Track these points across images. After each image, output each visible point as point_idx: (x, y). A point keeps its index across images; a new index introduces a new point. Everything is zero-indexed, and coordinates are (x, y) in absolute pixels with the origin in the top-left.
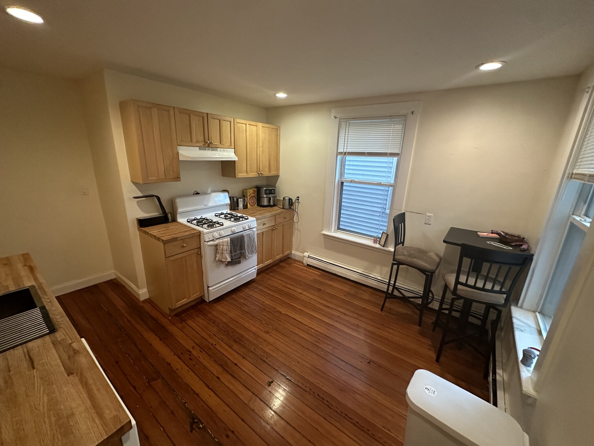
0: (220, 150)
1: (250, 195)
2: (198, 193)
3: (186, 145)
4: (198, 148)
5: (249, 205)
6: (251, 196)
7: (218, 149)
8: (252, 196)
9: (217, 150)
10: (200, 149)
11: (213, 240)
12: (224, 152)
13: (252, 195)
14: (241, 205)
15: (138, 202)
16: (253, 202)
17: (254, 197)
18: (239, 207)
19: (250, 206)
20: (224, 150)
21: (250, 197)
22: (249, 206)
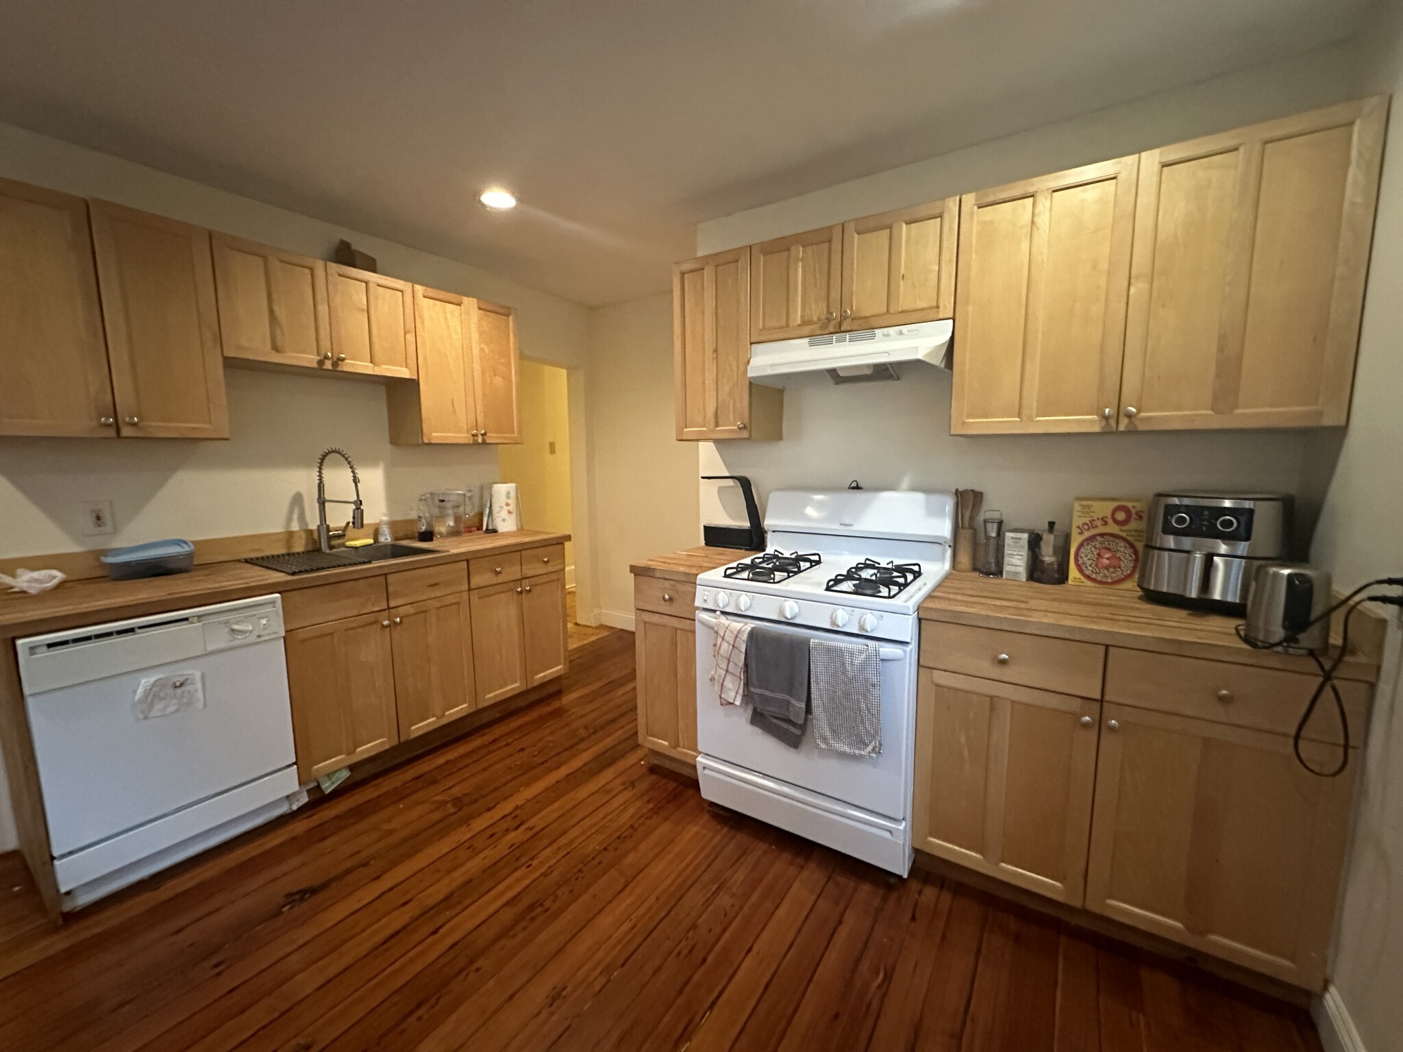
0: (884, 335)
1: (1091, 525)
2: (858, 488)
3: (772, 337)
4: (807, 340)
5: (1073, 572)
6: (1093, 532)
7: (877, 331)
8: (1102, 535)
9: (873, 337)
10: (811, 344)
11: (715, 611)
12: (902, 337)
13: (1102, 530)
14: (1016, 561)
15: (720, 489)
16: (1106, 562)
17: (1122, 544)
18: (1007, 568)
19: (1088, 583)
20: (901, 333)
21: (1087, 534)
22: (1078, 575)
